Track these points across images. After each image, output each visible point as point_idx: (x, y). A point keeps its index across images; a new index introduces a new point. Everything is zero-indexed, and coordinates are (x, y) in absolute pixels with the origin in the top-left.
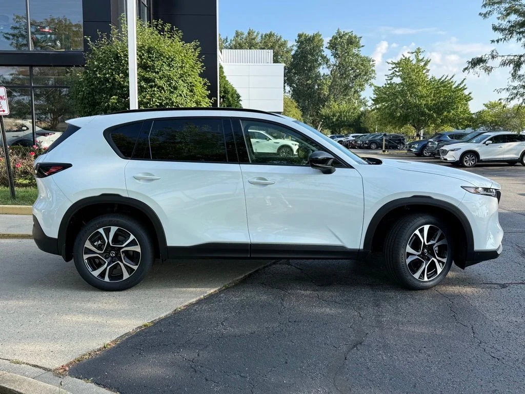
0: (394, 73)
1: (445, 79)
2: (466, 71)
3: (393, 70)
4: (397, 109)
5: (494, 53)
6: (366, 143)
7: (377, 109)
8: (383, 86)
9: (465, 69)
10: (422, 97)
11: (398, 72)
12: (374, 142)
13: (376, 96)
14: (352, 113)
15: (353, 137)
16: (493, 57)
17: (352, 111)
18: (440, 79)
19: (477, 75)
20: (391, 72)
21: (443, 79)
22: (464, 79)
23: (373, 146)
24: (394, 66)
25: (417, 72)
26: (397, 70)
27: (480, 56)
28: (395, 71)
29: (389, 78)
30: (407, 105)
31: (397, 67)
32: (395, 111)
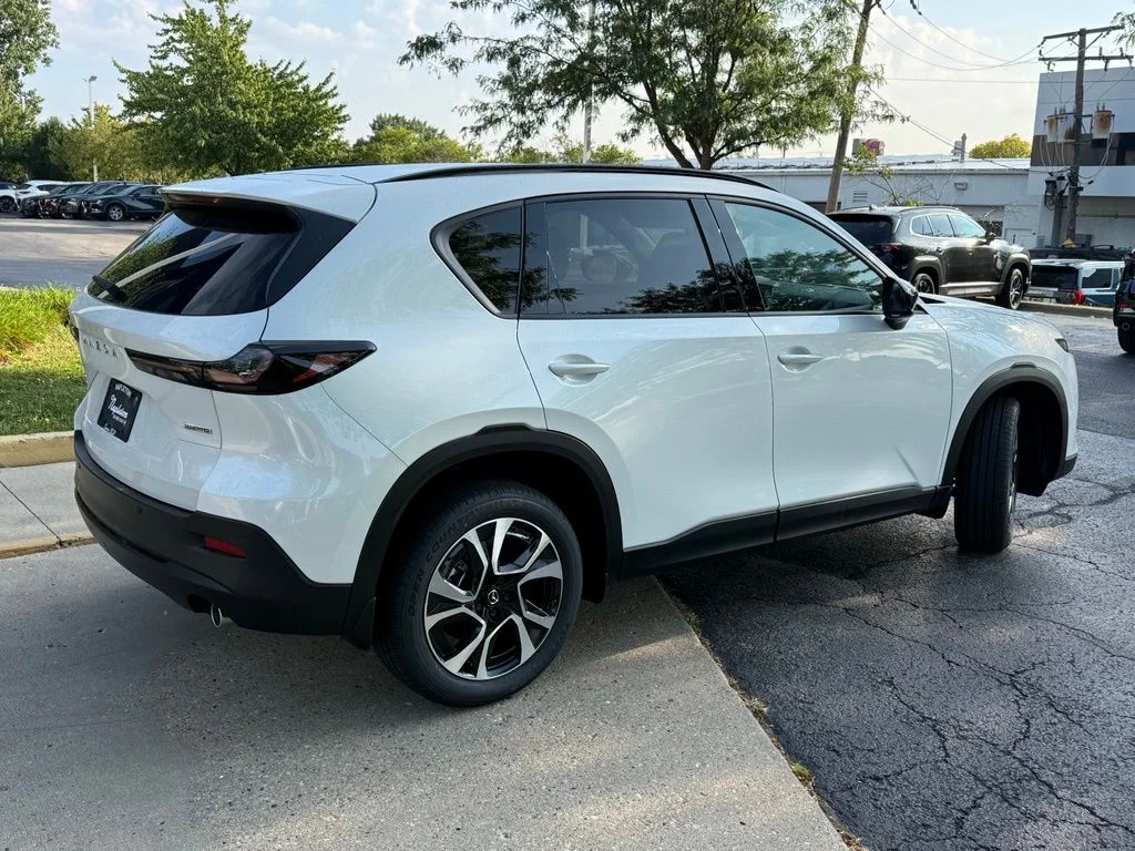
0: (168, 44)
1: (286, 68)
2: (407, 65)
3: (167, 37)
4: (195, 130)
5: (456, 31)
6: (95, 206)
7: (137, 125)
8: (148, 73)
9: (406, 58)
10: (248, 106)
11: (180, 42)
12: (117, 205)
13: (136, 95)
14: (16, 127)
15: (41, 188)
16: (454, 39)
17: (16, 122)
18: (275, 69)
19: (435, 75)
20: (165, 38)
21: (281, 68)
22: (331, 74)
23: (115, 213)
24: (169, 26)
25: (231, 48)
26: (176, 36)
27: (433, 35)
28: (171, 38)
29: (159, 54)
30: (217, 123)
31: (175, 31)
32: (191, 133)
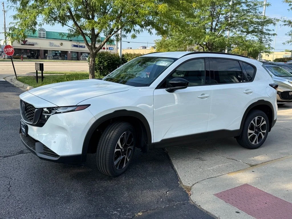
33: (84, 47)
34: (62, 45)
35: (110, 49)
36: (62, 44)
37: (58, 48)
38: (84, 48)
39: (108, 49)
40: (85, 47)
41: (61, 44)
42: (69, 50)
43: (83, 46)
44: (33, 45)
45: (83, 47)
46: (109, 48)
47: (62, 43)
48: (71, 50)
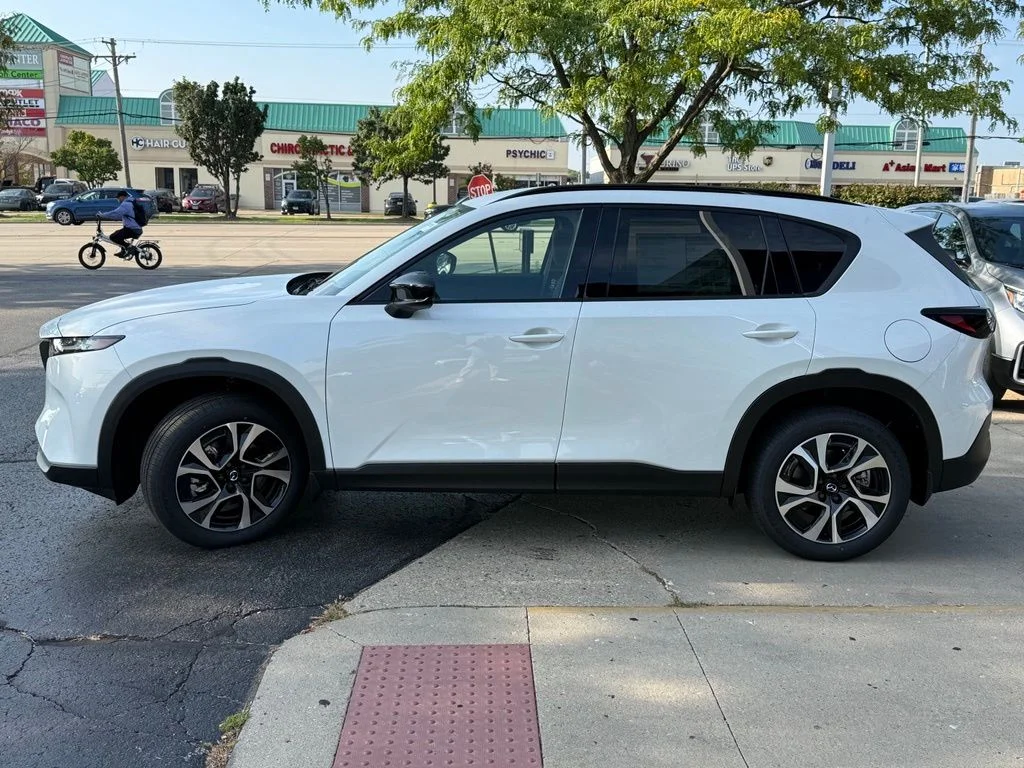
33: (851, 165)
34: (769, 164)
35: (955, 168)
36: (769, 162)
37: (757, 174)
38: (852, 171)
39: (947, 169)
40: (853, 168)
41: (767, 161)
42: (794, 179)
43: (848, 163)
44: (676, 169)
45: (847, 168)
46: (951, 164)
47: (770, 158)
48: (802, 179)
